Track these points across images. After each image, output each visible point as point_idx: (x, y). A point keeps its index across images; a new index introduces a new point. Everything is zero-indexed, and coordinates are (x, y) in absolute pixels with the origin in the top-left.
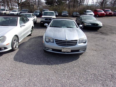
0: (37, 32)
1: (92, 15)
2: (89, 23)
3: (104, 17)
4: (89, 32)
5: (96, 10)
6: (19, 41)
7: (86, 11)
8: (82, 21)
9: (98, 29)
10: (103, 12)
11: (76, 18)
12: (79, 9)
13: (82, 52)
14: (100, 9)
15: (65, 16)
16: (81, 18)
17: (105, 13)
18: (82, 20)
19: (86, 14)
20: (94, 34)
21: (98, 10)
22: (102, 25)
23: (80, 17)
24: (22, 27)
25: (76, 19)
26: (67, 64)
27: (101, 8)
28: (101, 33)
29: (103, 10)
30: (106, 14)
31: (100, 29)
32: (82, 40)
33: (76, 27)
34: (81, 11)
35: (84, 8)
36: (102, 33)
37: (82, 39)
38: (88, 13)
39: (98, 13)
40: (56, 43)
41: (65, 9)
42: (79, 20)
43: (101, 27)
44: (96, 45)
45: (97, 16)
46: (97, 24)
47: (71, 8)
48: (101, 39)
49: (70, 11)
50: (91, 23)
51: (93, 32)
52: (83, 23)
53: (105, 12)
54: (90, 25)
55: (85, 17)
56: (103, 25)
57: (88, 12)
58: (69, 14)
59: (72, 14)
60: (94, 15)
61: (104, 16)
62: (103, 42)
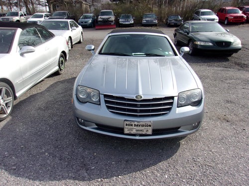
0: (77, 66)
1: (213, 20)
2: (206, 42)
3: (241, 25)
4: (206, 64)
5: (224, 9)
6: (18, 95)
7: (198, 13)
8: (190, 35)
9: (230, 55)
10: (240, 13)
11: (175, 28)
12: (183, 8)
13: (188, 132)
14: (231, 6)
15: (150, 25)
16: (187, 28)
17: (245, 16)
18: (188, 33)
19: (200, 20)
20: (220, 69)
21: (227, 8)
22: (240, 46)
23: (185, 25)
24: (25, 55)
25: (176, 31)
26: (138, 174)
27: (234, 3)
28: (238, 64)
29: (241, 9)
30: (247, 16)
31: (234, 55)
32: (189, 97)
33: (171, 53)
34: (186, 12)
35: (195, 6)
36: (242, 66)
37: (189, 93)
38: (203, 17)
39: (228, 16)
40: (108, 107)
41: (151, 10)
42: (181, 33)
43: (236, 50)
44: (228, 102)
45: (226, 23)
46: (228, 44)
47: (163, 7)
48: (239, 81)
49: (161, 13)
50: (212, 41)
51: (216, 64)
52: (190, 41)
53: (244, 13)
54: (211, 44)
55: (197, 27)
56: (242, 44)
57: (204, 14)
58: (160, 20)
59: (167, 19)
60: (218, 21)
61: (243, 23)
62: (245, 90)
